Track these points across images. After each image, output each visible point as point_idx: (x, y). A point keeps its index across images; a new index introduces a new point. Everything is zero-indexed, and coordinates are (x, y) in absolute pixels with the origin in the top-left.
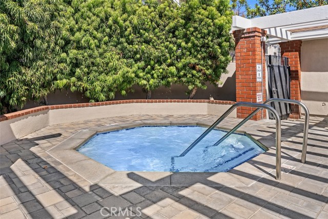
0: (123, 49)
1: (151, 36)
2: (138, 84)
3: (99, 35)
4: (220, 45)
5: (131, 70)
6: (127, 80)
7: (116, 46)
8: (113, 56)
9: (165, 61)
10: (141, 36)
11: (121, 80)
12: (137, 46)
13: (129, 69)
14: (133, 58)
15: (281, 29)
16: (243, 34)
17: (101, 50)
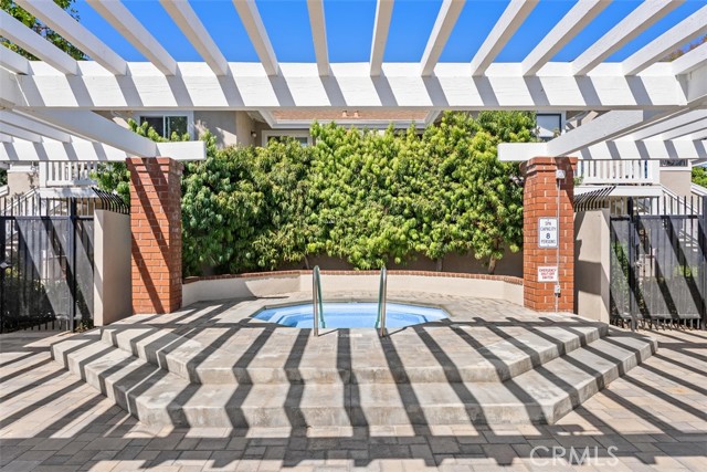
0: (386, 204)
1: (418, 182)
2: (414, 249)
3: (349, 189)
5: (400, 230)
6: (395, 244)
7: (376, 201)
8: (372, 212)
9: (443, 215)
10: (408, 183)
11: (387, 243)
12: (401, 198)
13: (395, 229)
14: (401, 214)
17: (355, 207)
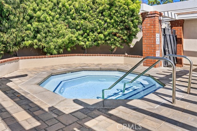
0: (69, 23)
1: (87, 15)
2: (78, 44)
3: (53, 14)
4: (132, 21)
5: (74, 36)
6: (71, 41)
7: (64, 21)
8: (62, 27)
9: (96, 30)
10: (81, 15)
11: (68, 41)
12: (78, 21)
13: (72, 35)
14: (75, 28)
15: (171, 13)
16: (148, 15)
17: (54, 23)
